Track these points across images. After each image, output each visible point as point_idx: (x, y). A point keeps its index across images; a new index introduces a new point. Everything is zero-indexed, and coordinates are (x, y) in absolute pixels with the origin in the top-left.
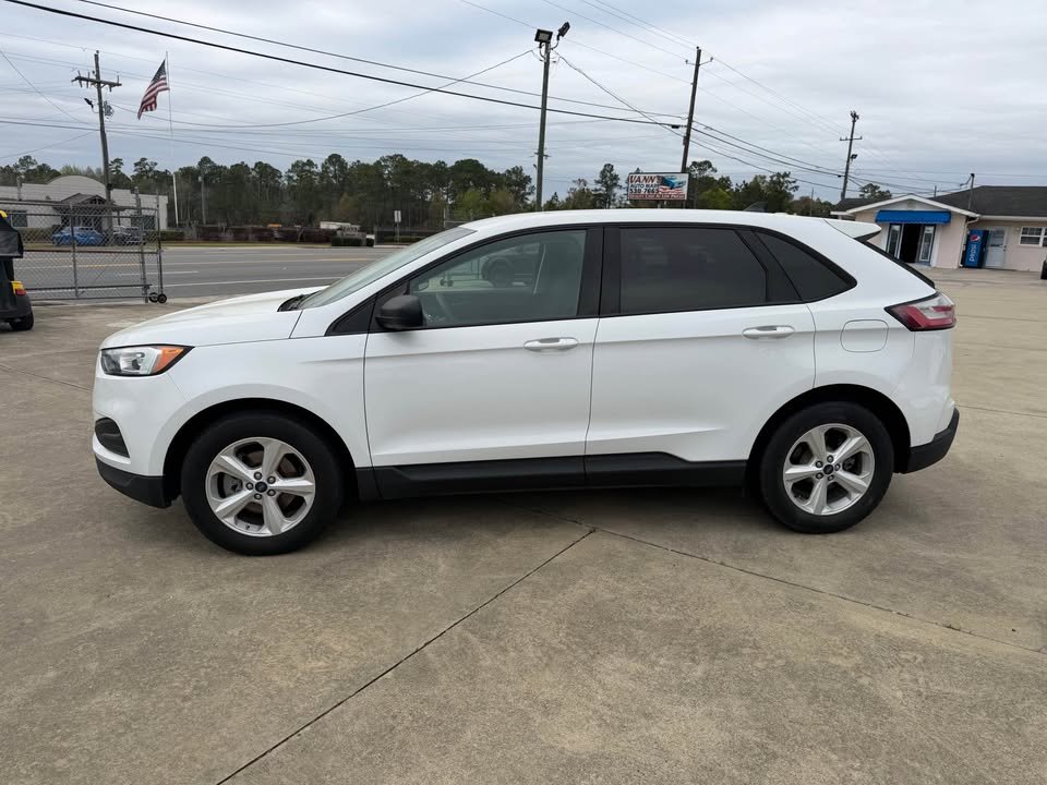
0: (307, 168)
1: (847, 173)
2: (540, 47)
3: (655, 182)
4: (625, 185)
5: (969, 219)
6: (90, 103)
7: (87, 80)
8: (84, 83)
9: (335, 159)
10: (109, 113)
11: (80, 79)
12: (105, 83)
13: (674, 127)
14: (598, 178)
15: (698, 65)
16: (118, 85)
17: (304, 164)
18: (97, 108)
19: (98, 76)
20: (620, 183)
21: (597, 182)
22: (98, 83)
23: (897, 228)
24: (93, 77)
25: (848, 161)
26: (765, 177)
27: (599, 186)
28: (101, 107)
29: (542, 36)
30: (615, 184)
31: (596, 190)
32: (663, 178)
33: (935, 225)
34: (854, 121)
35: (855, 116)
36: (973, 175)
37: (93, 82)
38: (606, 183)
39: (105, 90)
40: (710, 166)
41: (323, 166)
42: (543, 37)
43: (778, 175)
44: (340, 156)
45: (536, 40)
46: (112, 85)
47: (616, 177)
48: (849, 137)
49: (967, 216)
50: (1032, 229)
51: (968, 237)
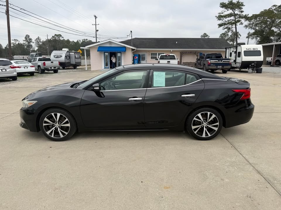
1: (96, 36)
4: (34, 42)
5: (133, 50)
14: (24, 39)
20: (32, 41)
21: (24, 41)
23: (107, 54)
25: (96, 32)
26: (80, 40)
27: (25, 42)
30: (31, 42)
31: (24, 43)
33: (121, 53)
34: (96, 19)
35: (96, 17)
36: (131, 31)
38: (27, 41)
40: (61, 36)
43: (84, 39)
47: (31, 39)
48: (95, 24)
49: (132, 49)
50: (154, 54)
51: (134, 57)
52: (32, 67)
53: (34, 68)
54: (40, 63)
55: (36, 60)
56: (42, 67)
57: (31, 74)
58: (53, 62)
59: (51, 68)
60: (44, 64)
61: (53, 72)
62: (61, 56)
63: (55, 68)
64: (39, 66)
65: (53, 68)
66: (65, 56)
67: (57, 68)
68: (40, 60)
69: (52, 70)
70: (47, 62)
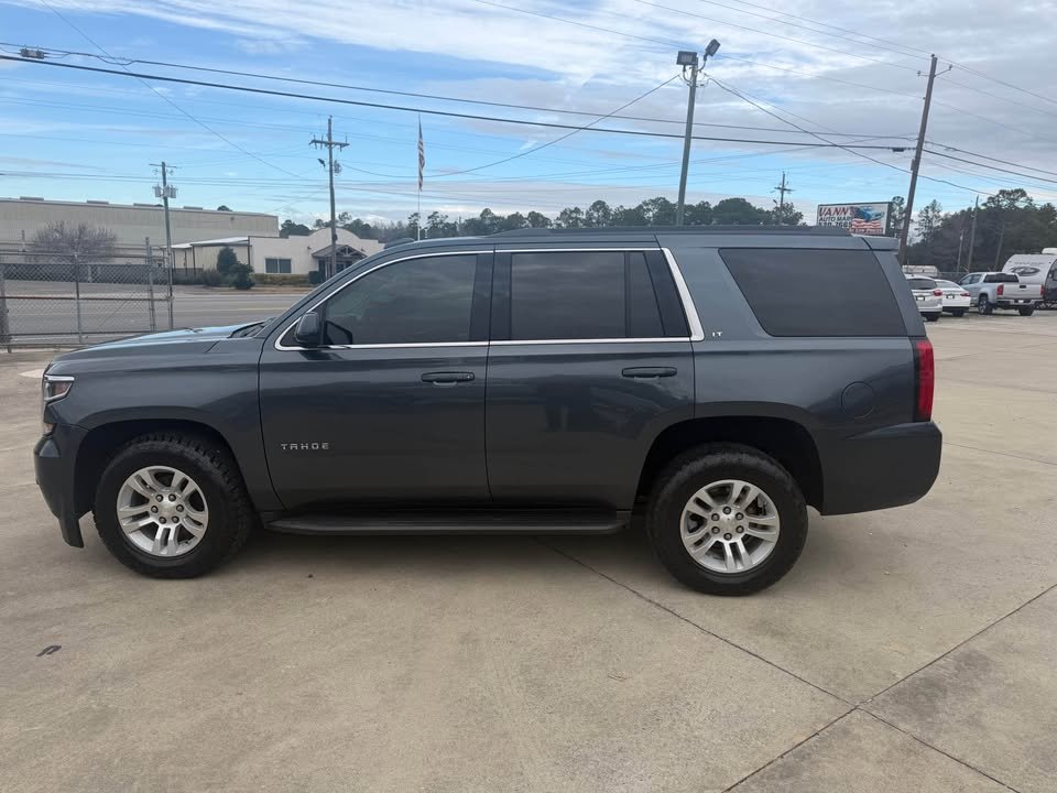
0: (574, 215)
2: (684, 70)
3: (848, 215)
6: (322, 162)
7: (321, 142)
8: (319, 145)
9: (599, 205)
10: (337, 171)
11: (315, 141)
12: (336, 144)
13: (896, 150)
15: (932, 76)
16: (347, 145)
17: (572, 212)
18: (328, 167)
19: (330, 138)
22: (329, 144)
24: (326, 139)
28: (331, 166)
29: (685, 59)
32: (858, 210)
37: (326, 144)
39: (336, 149)
41: (587, 213)
42: (687, 59)
44: (604, 203)
45: (679, 63)
46: (342, 145)
52: (966, 295)
53: (969, 299)
54: (990, 289)
55: (978, 280)
56: (992, 298)
57: (957, 312)
58: (1024, 287)
59: (1016, 301)
60: (1000, 290)
61: (1017, 312)
62: (1036, 271)
63: (1027, 300)
64: (984, 295)
65: (1021, 302)
66: (1050, 272)
67: (1033, 302)
68: (989, 280)
69: (1015, 307)
70: (1007, 286)
